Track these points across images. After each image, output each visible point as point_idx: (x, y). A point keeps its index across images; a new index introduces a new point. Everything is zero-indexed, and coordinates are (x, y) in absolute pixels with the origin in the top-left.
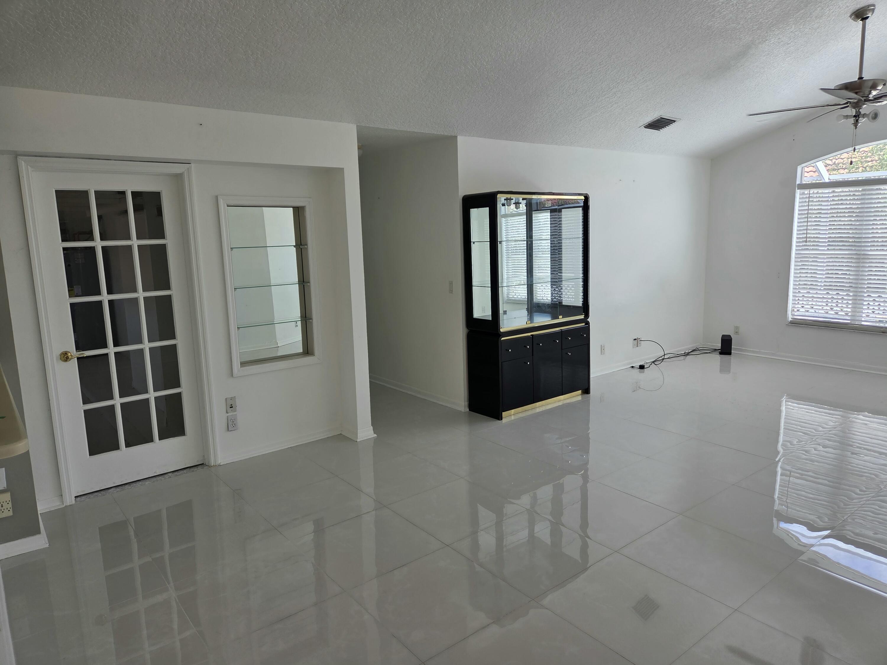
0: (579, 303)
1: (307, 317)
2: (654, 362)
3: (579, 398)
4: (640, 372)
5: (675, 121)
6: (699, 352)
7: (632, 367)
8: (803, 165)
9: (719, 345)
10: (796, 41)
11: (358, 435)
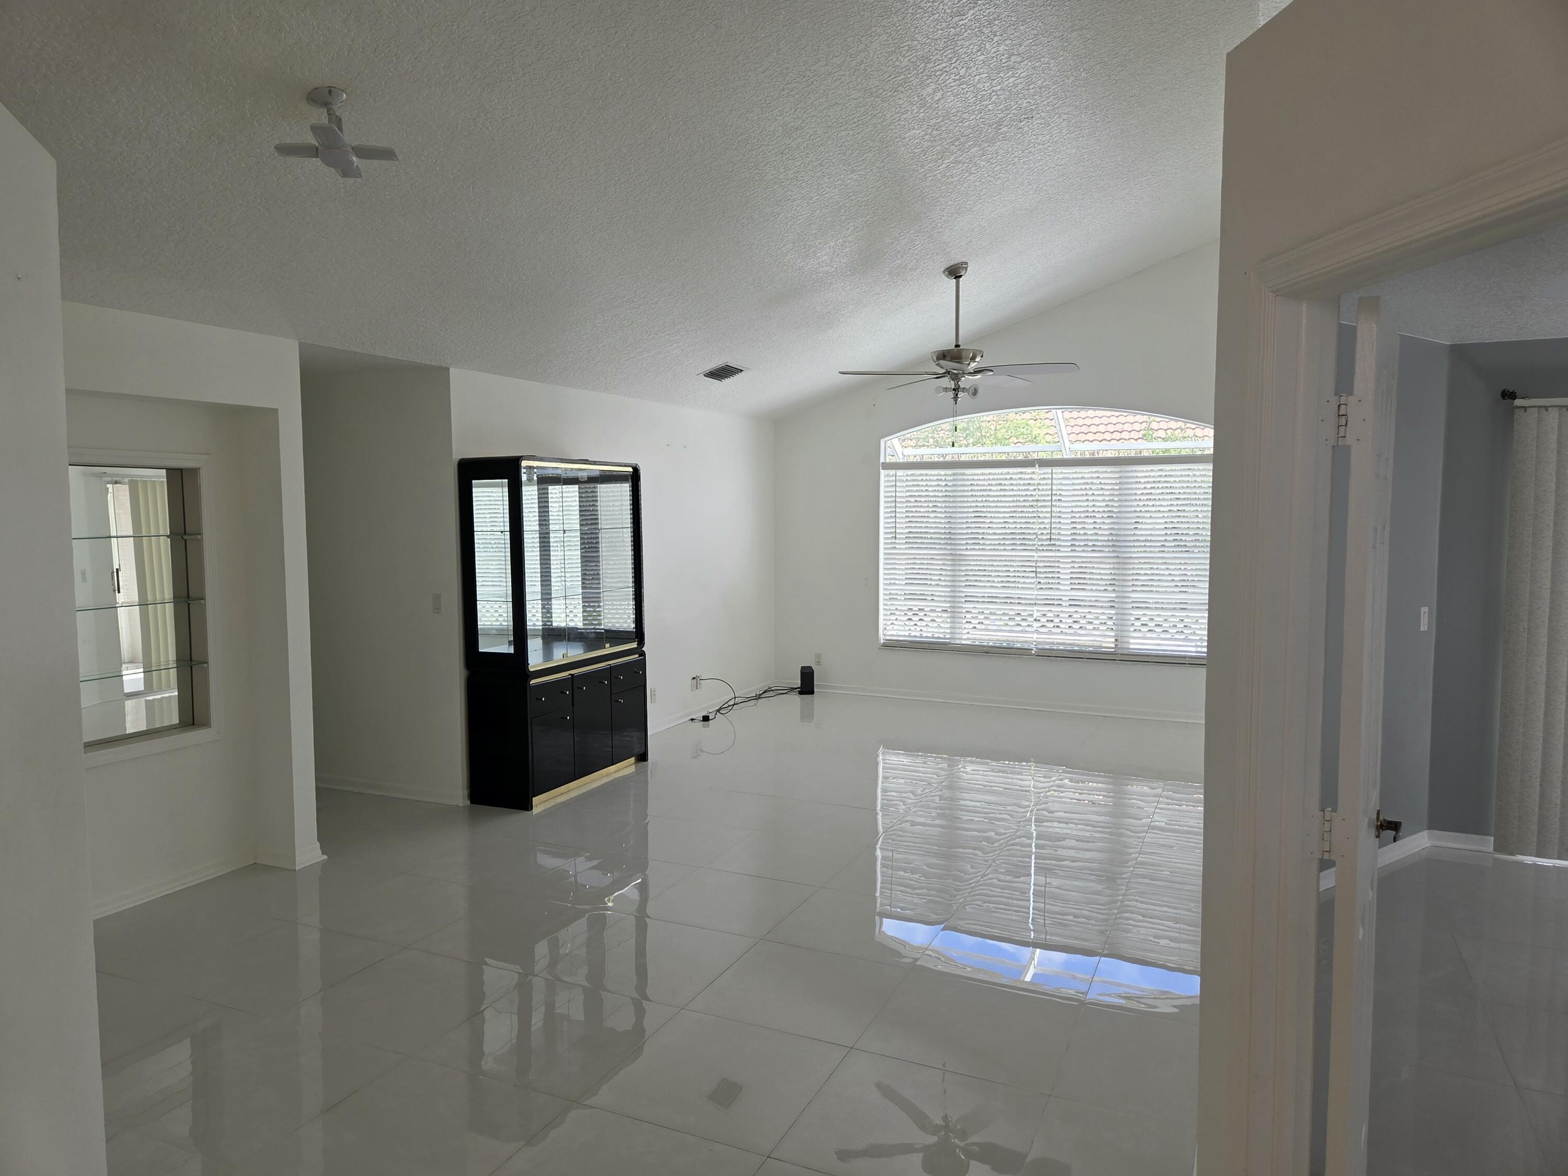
0: (630, 625)
1: (193, 659)
2: (718, 711)
3: (632, 769)
4: (704, 727)
5: (742, 371)
6: (772, 692)
7: (692, 719)
8: (886, 439)
9: (798, 683)
10: (887, 291)
11: (297, 859)
